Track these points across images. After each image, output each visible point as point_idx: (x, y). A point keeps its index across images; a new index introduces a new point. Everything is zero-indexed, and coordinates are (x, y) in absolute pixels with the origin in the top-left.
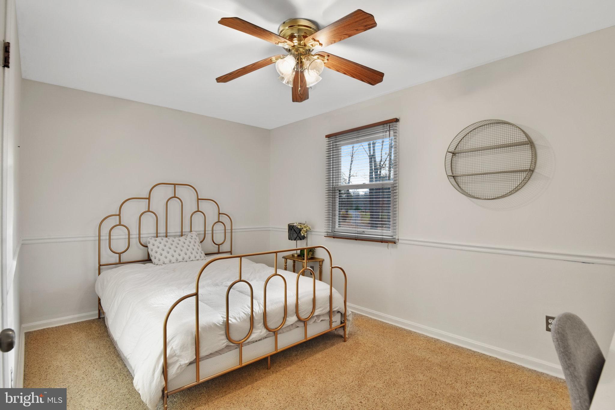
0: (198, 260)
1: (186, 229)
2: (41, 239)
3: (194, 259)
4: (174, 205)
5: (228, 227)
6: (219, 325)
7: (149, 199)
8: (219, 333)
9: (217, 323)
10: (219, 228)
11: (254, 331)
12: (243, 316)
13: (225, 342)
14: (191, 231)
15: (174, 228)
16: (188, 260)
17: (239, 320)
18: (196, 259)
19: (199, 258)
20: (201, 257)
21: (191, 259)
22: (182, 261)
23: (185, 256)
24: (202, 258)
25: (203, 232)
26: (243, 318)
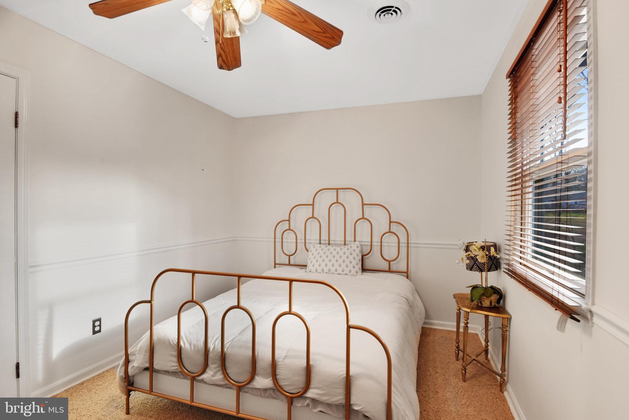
0: (346, 274)
1: (349, 238)
2: (245, 237)
3: (341, 273)
4: (337, 211)
5: (403, 240)
6: (172, 344)
7: (313, 205)
8: (171, 353)
9: (172, 341)
10: (390, 240)
11: (208, 370)
12: (199, 345)
13: (175, 366)
14: (355, 241)
15: (337, 236)
16: (334, 272)
17: (193, 348)
18: (343, 273)
19: (348, 273)
20: (350, 272)
21: (338, 272)
22: (329, 272)
23: (332, 268)
24: (352, 273)
25: (370, 244)
26: (198, 347)
